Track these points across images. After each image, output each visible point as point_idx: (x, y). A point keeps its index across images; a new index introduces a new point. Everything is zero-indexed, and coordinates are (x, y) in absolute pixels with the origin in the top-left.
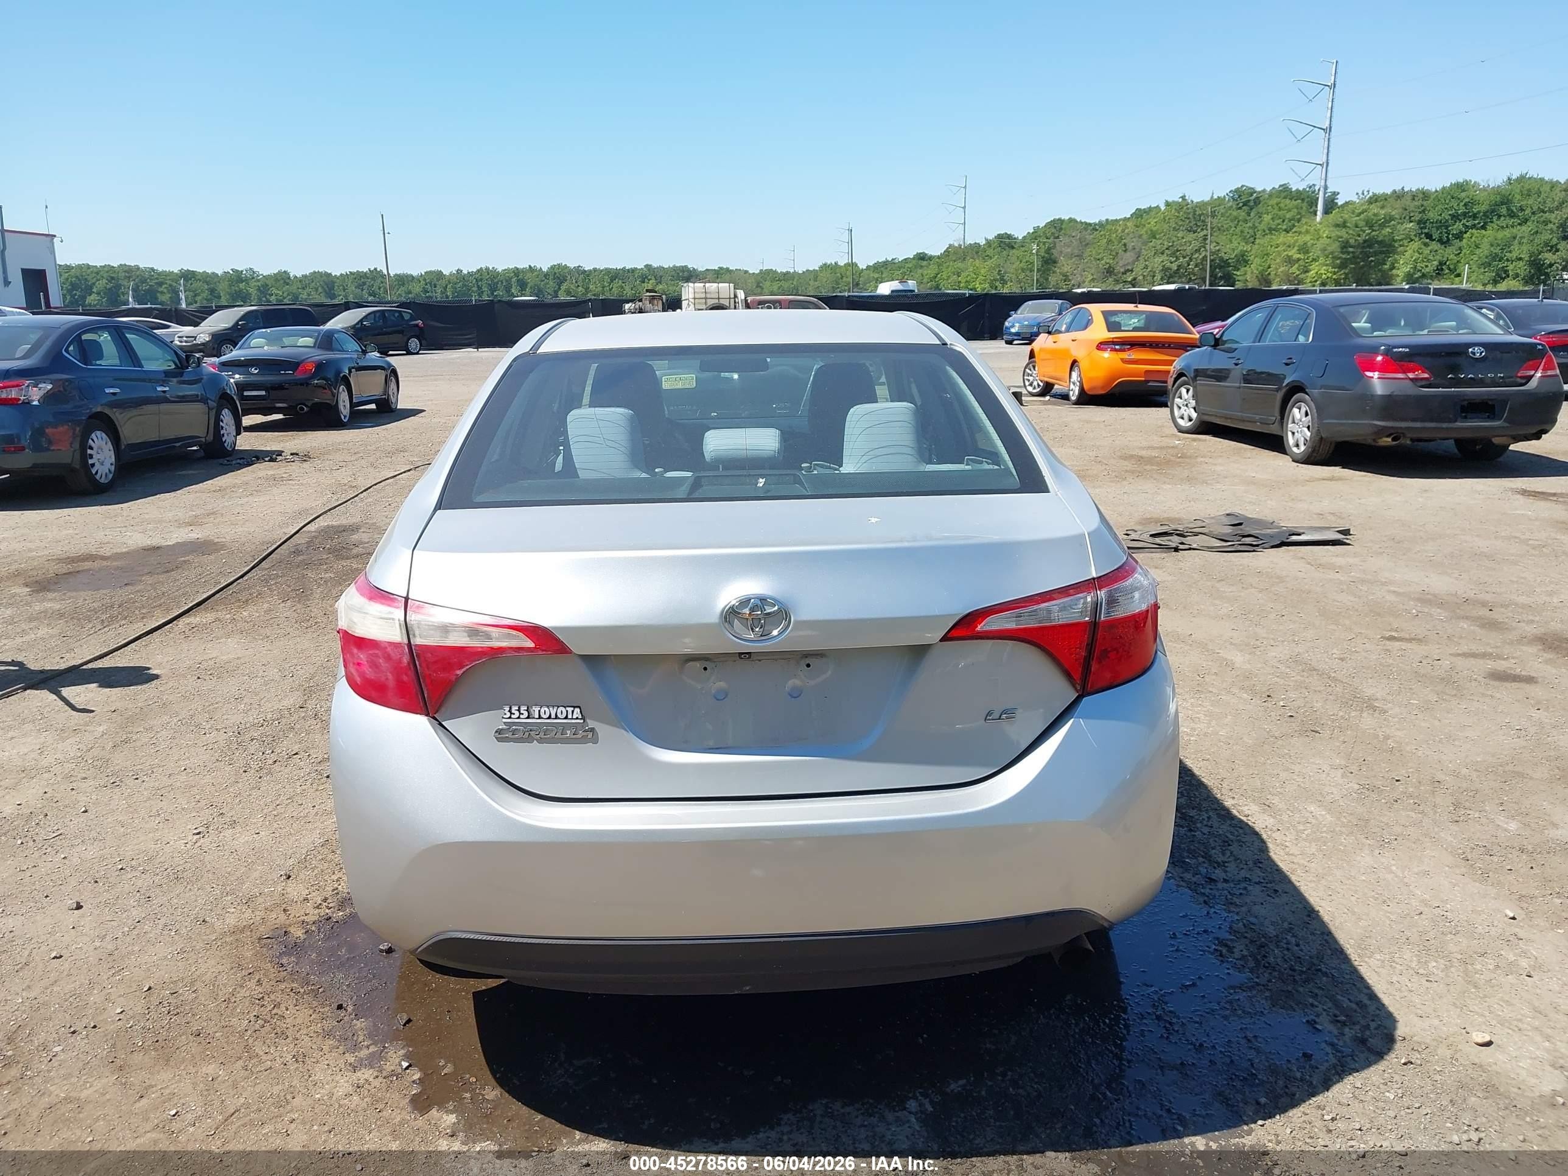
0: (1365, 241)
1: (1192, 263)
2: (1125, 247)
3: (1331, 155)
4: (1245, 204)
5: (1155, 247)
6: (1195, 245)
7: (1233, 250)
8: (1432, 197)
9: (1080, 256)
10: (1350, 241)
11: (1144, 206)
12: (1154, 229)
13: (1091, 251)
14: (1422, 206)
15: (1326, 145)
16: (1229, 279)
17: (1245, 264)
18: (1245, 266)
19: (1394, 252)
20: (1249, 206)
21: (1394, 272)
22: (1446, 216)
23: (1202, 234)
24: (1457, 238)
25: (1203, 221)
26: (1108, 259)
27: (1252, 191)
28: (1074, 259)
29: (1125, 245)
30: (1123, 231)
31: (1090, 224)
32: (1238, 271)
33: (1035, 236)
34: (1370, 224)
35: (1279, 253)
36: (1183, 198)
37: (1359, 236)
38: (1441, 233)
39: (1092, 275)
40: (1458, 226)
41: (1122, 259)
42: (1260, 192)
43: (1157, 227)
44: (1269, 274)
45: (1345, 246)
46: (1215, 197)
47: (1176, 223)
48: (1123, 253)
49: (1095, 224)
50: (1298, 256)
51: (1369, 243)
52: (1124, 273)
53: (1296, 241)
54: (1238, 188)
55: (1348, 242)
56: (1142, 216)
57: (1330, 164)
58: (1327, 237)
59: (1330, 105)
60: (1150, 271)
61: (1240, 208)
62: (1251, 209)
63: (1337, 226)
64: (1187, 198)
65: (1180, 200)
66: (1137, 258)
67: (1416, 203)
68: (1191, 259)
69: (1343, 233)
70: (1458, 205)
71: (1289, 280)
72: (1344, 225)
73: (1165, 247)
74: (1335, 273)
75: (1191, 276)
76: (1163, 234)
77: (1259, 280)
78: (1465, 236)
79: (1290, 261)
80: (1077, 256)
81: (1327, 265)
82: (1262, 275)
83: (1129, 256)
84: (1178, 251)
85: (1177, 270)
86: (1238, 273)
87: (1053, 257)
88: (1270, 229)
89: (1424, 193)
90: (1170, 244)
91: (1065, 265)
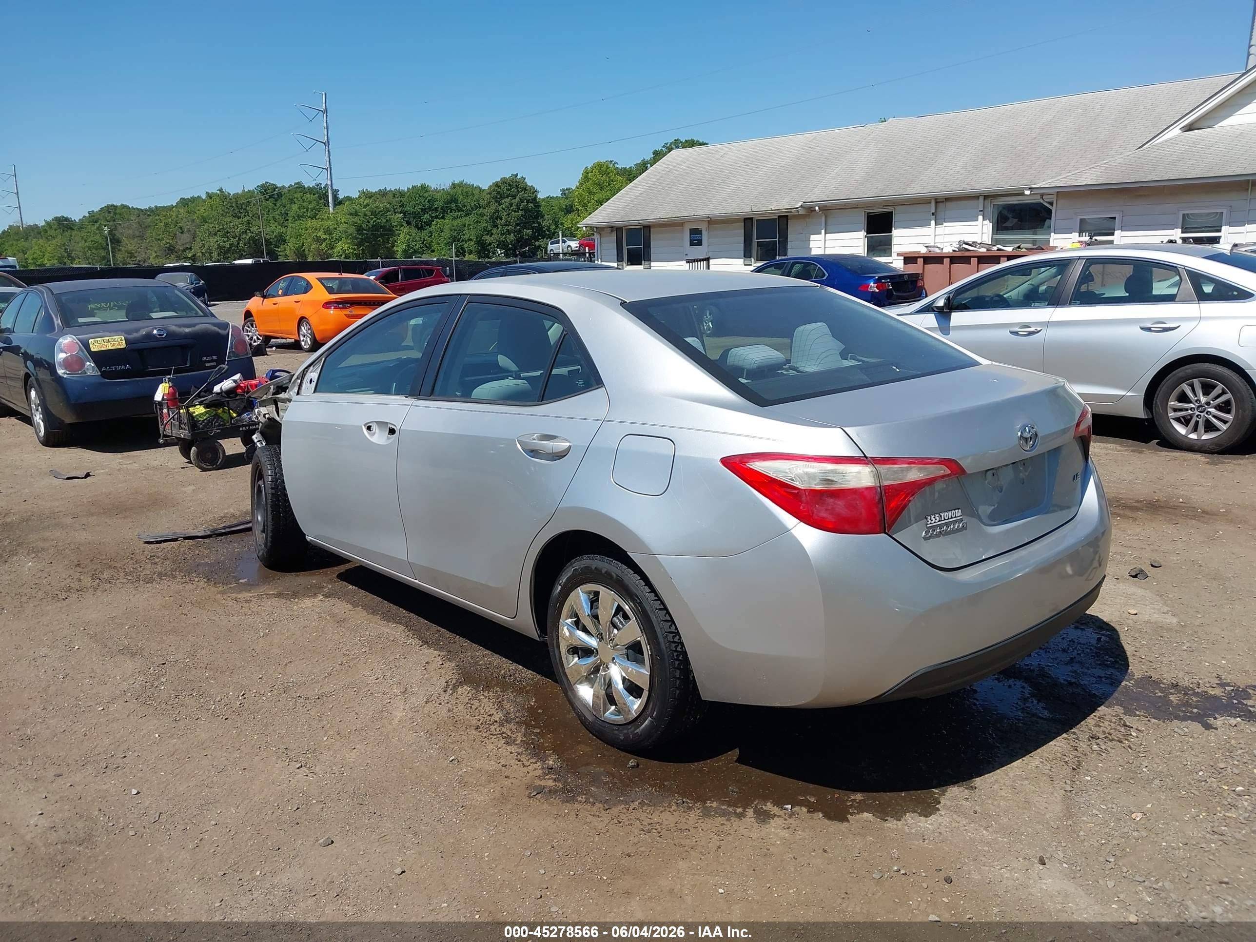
0: (373, 226)
1: (241, 242)
2: (181, 230)
3: (332, 161)
4: (270, 197)
5: (208, 230)
6: (241, 228)
7: (273, 232)
8: (407, 195)
9: (142, 237)
10: (363, 225)
11: (188, 196)
12: (204, 215)
13: (151, 233)
14: (401, 201)
15: (327, 155)
16: (272, 254)
17: (283, 243)
18: (284, 244)
19: (393, 235)
20: (274, 198)
21: (395, 248)
22: (418, 209)
23: (245, 219)
24: (427, 225)
25: (245, 209)
26: (167, 240)
27: (274, 187)
28: (136, 240)
29: (181, 228)
30: (177, 217)
31: (142, 210)
32: (278, 248)
33: (93, 218)
34: (374, 213)
35: (310, 235)
36: (221, 190)
37: (369, 222)
38: (417, 221)
39: (156, 252)
40: (426, 217)
41: (180, 239)
42: (280, 188)
43: (207, 213)
44: (304, 250)
45: (359, 229)
46: (246, 190)
47: (223, 211)
48: (180, 234)
49: (146, 210)
50: (325, 237)
51: (376, 227)
52: (184, 251)
53: (322, 225)
54: (263, 184)
55: (361, 226)
56: (187, 204)
57: (332, 169)
58: (345, 222)
59: (325, 126)
60: (207, 249)
61: (267, 200)
62: (276, 200)
63: (351, 214)
64: (224, 190)
65: (218, 192)
66: (194, 238)
67: (397, 199)
68: (240, 240)
69: (356, 219)
70: (424, 201)
71: (320, 255)
72: (356, 214)
73: (217, 229)
74: (355, 249)
75: (243, 252)
76: (213, 219)
77: (296, 255)
78: (433, 223)
79: (318, 240)
80: (139, 237)
81: (349, 243)
82: (298, 251)
83: (186, 237)
84: (228, 232)
85: (230, 247)
86: (279, 250)
87: (115, 237)
88: (299, 216)
89: (400, 193)
90: (221, 227)
91: (129, 245)
